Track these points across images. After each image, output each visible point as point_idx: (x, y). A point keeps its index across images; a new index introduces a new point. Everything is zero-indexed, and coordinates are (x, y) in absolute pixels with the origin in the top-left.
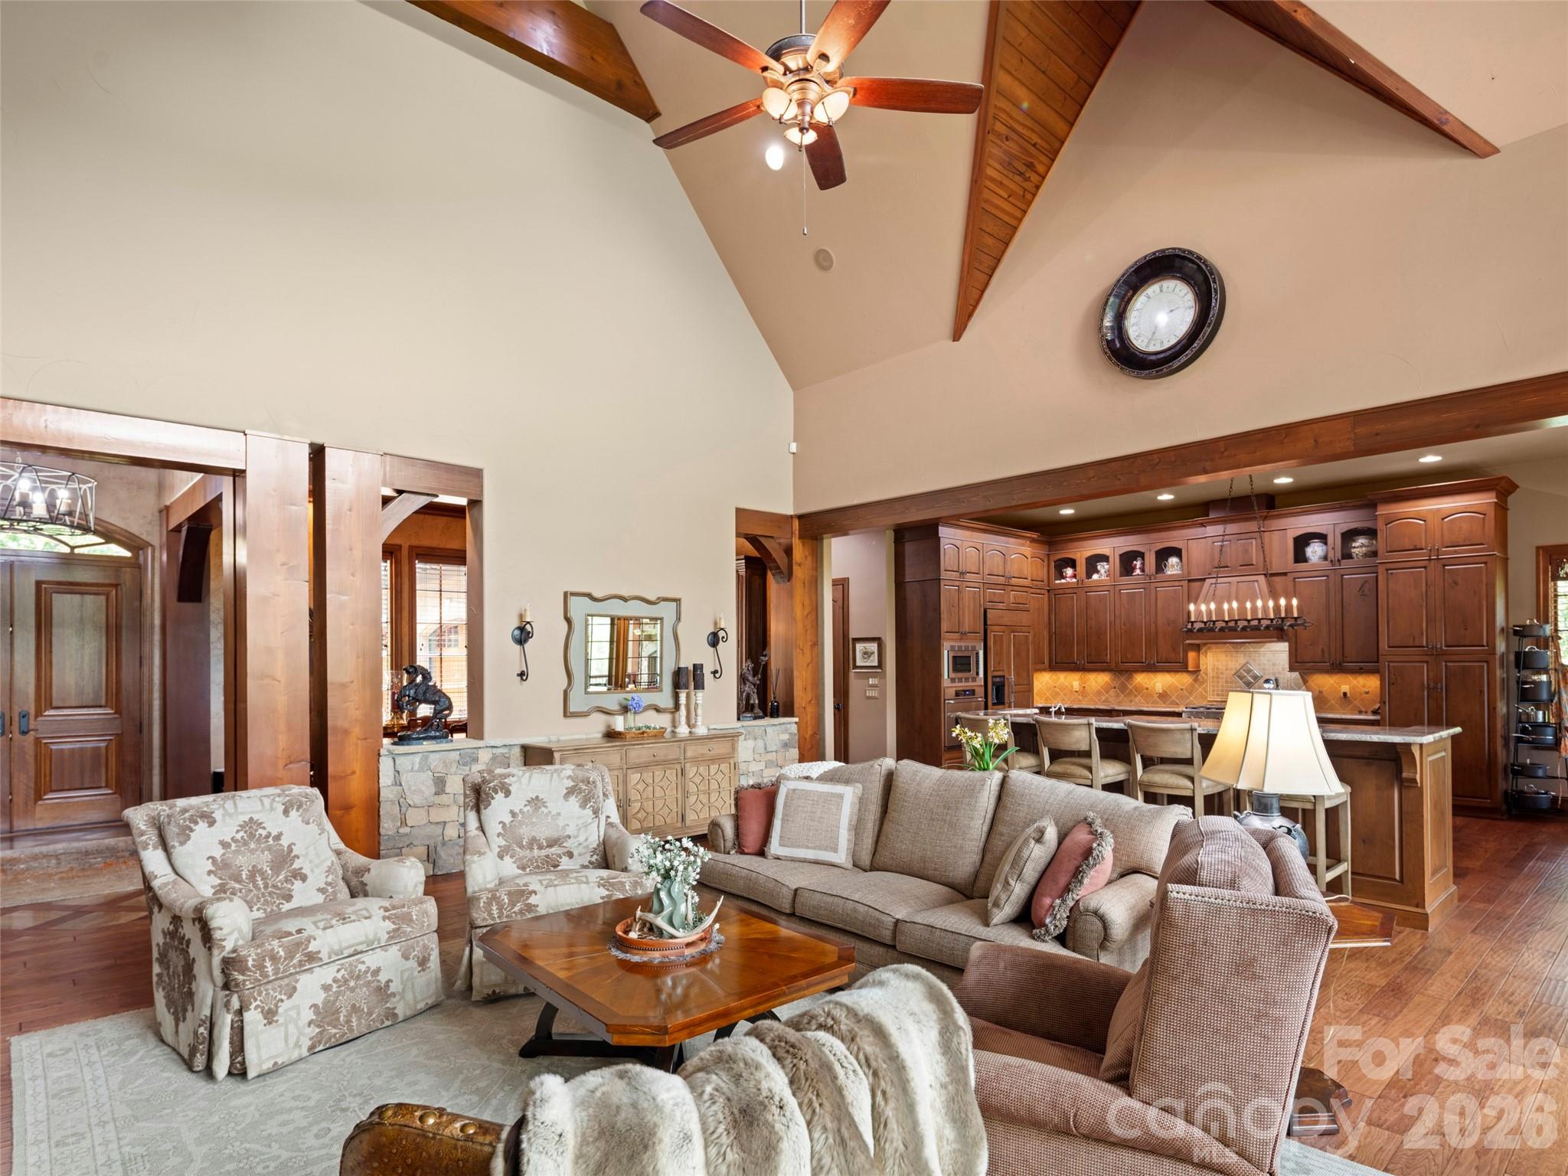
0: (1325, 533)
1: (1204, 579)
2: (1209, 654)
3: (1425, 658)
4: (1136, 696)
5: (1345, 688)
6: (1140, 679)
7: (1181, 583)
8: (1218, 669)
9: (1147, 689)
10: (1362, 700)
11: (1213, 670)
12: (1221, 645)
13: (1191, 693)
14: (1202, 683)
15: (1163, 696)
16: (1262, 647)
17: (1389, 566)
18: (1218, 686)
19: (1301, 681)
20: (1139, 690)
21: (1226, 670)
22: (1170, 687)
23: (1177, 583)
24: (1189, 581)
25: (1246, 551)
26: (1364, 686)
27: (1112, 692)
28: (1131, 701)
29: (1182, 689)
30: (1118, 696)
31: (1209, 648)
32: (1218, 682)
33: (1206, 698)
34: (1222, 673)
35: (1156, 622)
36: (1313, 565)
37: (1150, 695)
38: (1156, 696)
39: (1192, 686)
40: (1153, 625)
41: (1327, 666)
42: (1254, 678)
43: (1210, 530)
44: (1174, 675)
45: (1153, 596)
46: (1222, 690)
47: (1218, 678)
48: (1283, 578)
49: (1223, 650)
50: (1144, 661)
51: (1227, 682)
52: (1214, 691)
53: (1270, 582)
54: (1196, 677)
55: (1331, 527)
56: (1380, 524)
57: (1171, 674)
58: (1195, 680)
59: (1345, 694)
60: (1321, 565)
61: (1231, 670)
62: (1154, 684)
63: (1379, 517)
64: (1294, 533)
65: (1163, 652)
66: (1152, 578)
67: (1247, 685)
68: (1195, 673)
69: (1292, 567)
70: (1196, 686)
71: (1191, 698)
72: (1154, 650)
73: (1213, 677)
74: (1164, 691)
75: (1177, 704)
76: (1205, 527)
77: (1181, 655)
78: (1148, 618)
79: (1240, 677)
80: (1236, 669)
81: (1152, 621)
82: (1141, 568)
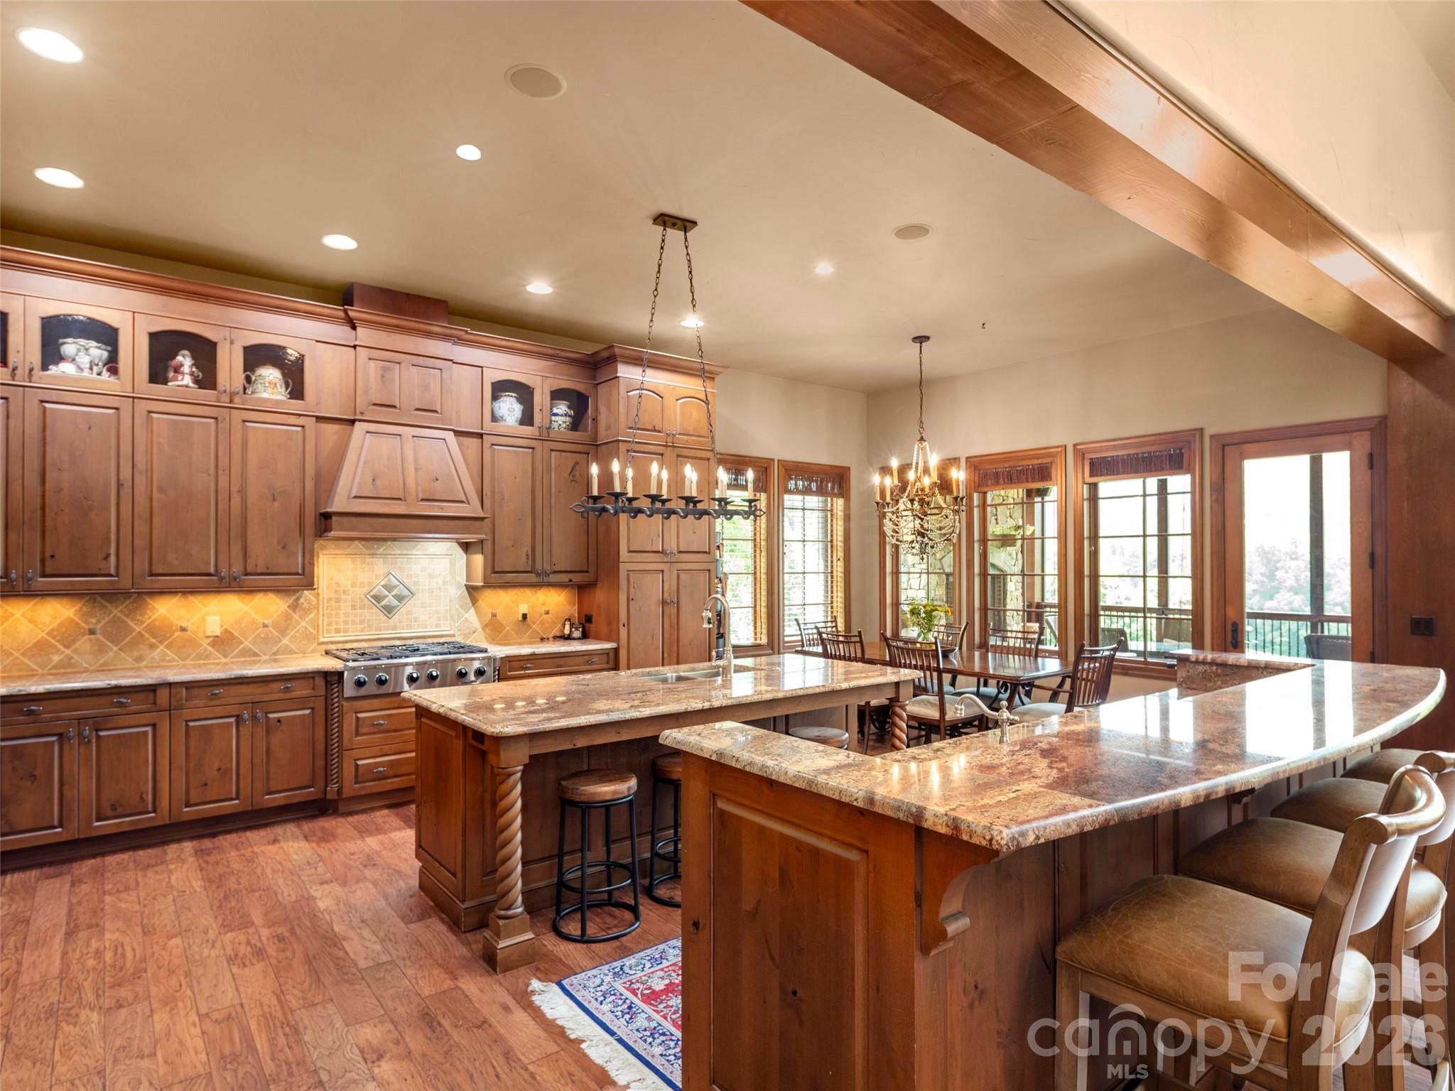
0: (530, 386)
1: (353, 422)
2: (322, 558)
3: (661, 567)
4: (152, 646)
5: (523, 608)
6: (165, 609)
7: (301, 421)
8: (338, 584)
9: (183, 629)
10: (542, 623)
11: (329, 587)
12: (346, 543)
13: (283, 632)
14: (307, 612)
15: (223, 642)
16: (413, 548)
18: (337, 615)
19: (468, 601)
20: (160, 633)
21: (353, 585)
22: (238, 622)
23: (292, 420)
24: (320, 419)
25: (426, 387)
26: (543, 604)
27: (84, 643)
28: (140, 659)
29: (265, 626)
30: (102, 649)
31: (323, 548)
32: (339, 608)
33: (315, 638)
34: (345, 592)
35: (243, 491)
36: (509, 427)
37: (193, 643)
38: (205, 643)
39: (287, 617)
40: (236, 501)
41: (532, 578)
42: (400, 598)
43: (364, 335)
44: (247, 598)
45: (237, 437)
46: (346, 623)
47: (338, 600)
48: (476, 441)
49: (349, 551)
50: (212, 570)
51: (354, 607)
52: (329, 624)
53: (460, 445)
54: (298, 599)
55: (539, 380)
56: (622, 390)
57: (243, 596)
58: (294, 607)
59: (525, 616)
60: (526, 430)
61: (362, 585)
62: (203, 619)
63: (621, 380)
64: (492, 376)
65: (260, 553)
66: (237, 399)
67: (389, 610)
68: (295, 592)
69: (488, 426)
70: (296, 617)
71: (285, 641)
72: (236, 548)
73: (329, 600)
74: (226, 631)
75: (256, 655)
76: (354, 328)
77: (300, 559)
78: (223, 481)
79: (378, 598)
80: (370, 584)
81: (235, 488)
82: (192, 374)
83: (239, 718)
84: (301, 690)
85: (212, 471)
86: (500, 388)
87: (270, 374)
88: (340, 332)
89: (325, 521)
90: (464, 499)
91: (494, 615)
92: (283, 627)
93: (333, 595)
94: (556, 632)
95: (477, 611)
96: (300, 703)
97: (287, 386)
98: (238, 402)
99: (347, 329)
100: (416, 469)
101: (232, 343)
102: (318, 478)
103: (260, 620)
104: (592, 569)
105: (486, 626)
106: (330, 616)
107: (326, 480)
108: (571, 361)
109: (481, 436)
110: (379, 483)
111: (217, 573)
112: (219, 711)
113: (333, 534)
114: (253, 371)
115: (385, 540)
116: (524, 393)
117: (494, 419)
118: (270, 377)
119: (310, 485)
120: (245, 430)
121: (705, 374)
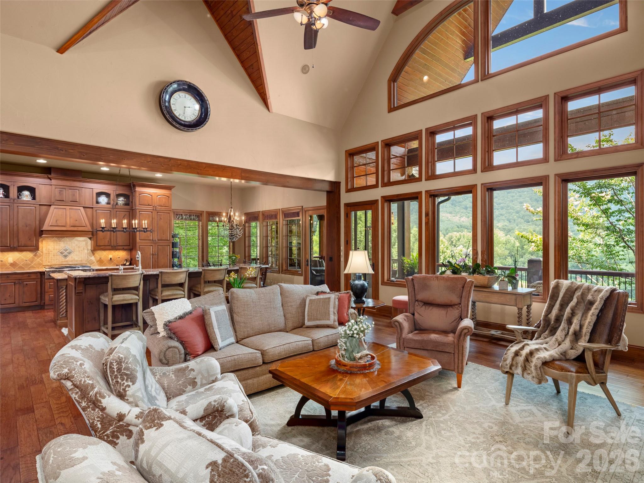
0: (109, 193)
1: (50, 205)
2: (44, 242)
3: (152, 244)
5: (111, 256)
7: (35, 206)
8: (49, 249)
9: (2, 261)
10: (117, 261)
11: (46, 250)
12: (51, 238)
13: (32, 262)
14: (39, 257)
15: (13, 265)
16: (73, 239)
17: (140, 210)
18: (49, 258)
19: (92, 254)
21: (54, 249)
22: (18, 259)
23: (32, 205)
24: (40, 205)
25: (74, 195)
26: (118, 255)
29: (26, 260)
31: (44, 239)
32: (49, 256)
33: (42, 264)
34: (51, 251)
35: (17, 224)
36: (103, 205)
37: (5, 265)
38: (9, 265)
39: (33, 258)
41: (110, 247)
42: (70, 253)
43: (54, 182)
44: (21, 253)
45: (16, 210)
46: (51, 260)
47: (49, 254)
48: (91, 209)
49: (52, 240)
50: (8, 245)
51: (54, 256)
52: (46, 260)
53: (85, 211)
54: (36, 253)
55: (112, 191)
56: (137, 194)
57: (19, 252)
58: (35, 255)
59: (111, 259)
60: (109, 206)
61: (57, 249)
62: (7, 258)
63: (137, 192)
64: (96, 191)
65: (23, 241)
66: (15, 201)
67: (66, 256)
68: (35, 251)
69: (95, 205)
70: (36, 258)
71: (32, 265)
72: (15, 240)
73: (46, 254)
74: (14, 262)
75: (23, 268)
76: (51, 180)
77: (35, 242)
78: (11, 222)
79: (62, 253)
80: (59, 249)
81: (15, 224)
82: (3, 194)
83: (15, 283)
84: (33, 276)
85: (8, 219)
86: (99, 194)
87: (26, 193)
88: (47, 181)
89: (41, 233)
90: (85, 225)
91: (100, 258)
92: (32, 260)
93: (47, 252)
94: (122, 263)
95: (95, 257)
96: (33, 280)
97: (31, 196)
98: (16, 201)
99: (49, 180)
100: (70, 218)
101: (14, 186)
102: (40, 221)
103: (25, 259)
104: (131, 245)
105: (98, 261)
106: (46, 258)
107: (42, 221)
108: (123, 186)
109: (92, 208)
110: (58, 222)
111: (10, 246)
112: (9, 281)
113: (43, 236)
114: (21, 192)
115: (64, 237)
116: (108, 195)
117: (97, 202)
118: (26, 194)
119: (37, 223)
120: (18, 209)
121: (169, 188)
